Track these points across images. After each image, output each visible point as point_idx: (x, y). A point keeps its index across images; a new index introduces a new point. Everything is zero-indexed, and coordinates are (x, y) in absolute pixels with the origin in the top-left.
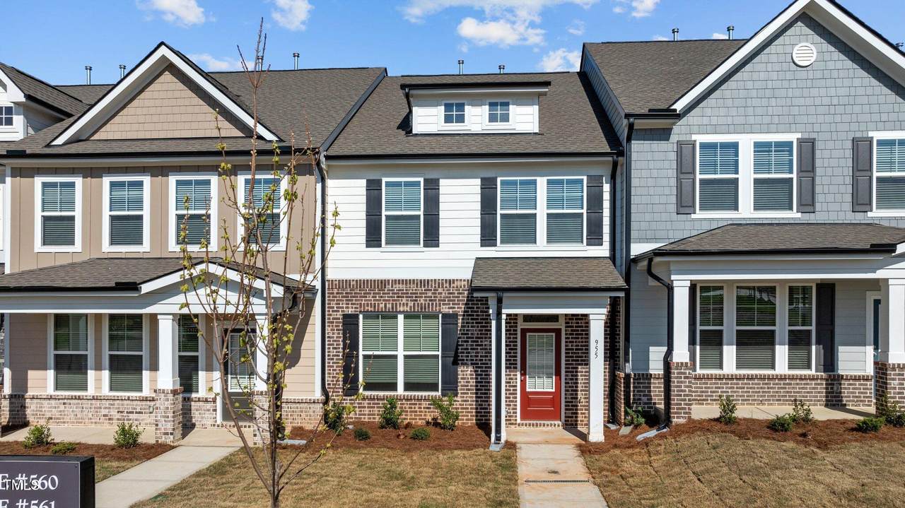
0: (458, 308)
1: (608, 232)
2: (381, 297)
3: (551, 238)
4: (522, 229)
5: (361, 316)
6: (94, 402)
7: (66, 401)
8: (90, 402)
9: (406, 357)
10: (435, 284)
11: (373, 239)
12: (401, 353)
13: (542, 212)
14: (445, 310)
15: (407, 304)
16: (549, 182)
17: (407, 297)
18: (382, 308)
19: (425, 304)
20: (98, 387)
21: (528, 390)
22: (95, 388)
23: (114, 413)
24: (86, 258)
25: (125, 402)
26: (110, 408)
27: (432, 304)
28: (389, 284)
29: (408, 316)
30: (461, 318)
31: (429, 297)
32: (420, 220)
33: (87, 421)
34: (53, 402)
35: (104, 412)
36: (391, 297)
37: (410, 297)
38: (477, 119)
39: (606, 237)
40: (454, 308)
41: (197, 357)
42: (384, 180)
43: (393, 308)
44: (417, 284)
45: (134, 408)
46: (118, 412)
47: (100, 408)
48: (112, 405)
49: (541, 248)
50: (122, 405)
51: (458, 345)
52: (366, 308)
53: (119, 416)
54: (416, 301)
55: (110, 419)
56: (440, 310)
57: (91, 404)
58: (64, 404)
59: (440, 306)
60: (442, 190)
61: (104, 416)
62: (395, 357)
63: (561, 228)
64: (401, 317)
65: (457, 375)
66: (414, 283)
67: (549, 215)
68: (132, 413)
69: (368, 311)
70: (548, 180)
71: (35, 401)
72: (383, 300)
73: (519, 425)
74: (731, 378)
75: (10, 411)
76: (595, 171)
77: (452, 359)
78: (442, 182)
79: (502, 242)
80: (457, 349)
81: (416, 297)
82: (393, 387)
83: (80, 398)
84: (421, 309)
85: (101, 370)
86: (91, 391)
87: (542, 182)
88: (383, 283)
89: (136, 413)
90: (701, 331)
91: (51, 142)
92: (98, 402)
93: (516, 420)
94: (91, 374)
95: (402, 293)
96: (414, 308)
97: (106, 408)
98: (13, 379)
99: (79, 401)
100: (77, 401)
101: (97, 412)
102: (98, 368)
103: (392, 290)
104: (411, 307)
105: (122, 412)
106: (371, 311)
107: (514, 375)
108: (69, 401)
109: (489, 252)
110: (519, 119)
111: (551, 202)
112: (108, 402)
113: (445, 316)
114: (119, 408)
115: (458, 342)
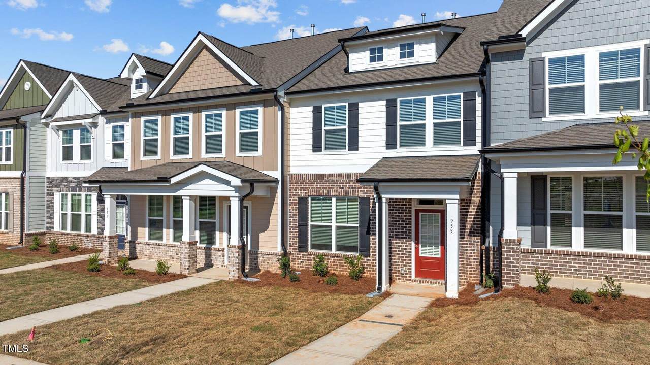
0: (370, 194)
1: (481, 135)
2: (321, 186)
3: (437, 141)
4: (415, 135)
5: (310, 199)
6: (165, 247)
7: (153, 246)
9: (338, 227)
10: (355, 176)
11: (317, 148)
12: (334, 225)
13: (429, 122)
14: (362, 195)
15: (337, 190)
16: (435, 99)
17: (337, 186)
18: (321, 194)
19: (348, 191)
20: (168, 239)
21: (421, 255)
22: (166, 239)
23: (174, 254)
24: (162, 163)
26: (172, 252)
27: (353, 191)
28: (326, 177)
29: (339, 199)
30: (372, 200)
31: (351, 186)
32: (346, 132)
34: (147, 246)
35: (170, 254)
36: (328, 186)
37: (339, 186)
38: (392, 57)
39: (479, 139)
40: (367, 194)
41: (215, 222)
42: (324, 106)
43: (328, 193)
44: (343, 176)
47: (168, 251)
48: (174, 249)
49: (430, 148)
50: (178, 250)
51: (370, 220)
52: (312, 193)
54: (343, 188)
55: (172, 258)
56: (358, 195)
57: (164, 249)
58: (152, 248)
59: (358, 192)
60: (360, 110)
61: (170, 256)
62: (330, 227)
63: (444, 133)
64: (334, 200)
65: (370, 241)
66: (341, 176)
67: (435, 125)
69: (313, 195)
70: (434, 98)
71: (140, 245)
72: (323, 188)
73: (413, 281)
74: (579, 255)
75: (130, 250)
76: (469, 89)
77: (366, 230)
78: (361, 105)
79: (401, 146)
80: (369, 223)
81: (343, 186)
82: (329, 247)
83: (158, 245)
84: (346, 194)
85: (169, 229)
86: (164, 241)
87: (429, 100)
88: (322, 176)
90: (552, 215)
91: (149, 97)
92: (168, 248)
93: (411, 277)
94: (165, 230)
95: (334, 183)
96: (341, 194)
97: (171, 251)
98: (132, 232)
99: (160, 247)
100: (157, 246)
101: (167, 253)
102: (168, 228)
103: (328, 181)
104: (339, 193)
105: (178, 254)
106: (315, 195)
107: (409, 244)
109: (392, 153)
110: (421, 54)
111: (436, 114)
112: (172, 248)
113: (362, 199)
115: (370, 217)
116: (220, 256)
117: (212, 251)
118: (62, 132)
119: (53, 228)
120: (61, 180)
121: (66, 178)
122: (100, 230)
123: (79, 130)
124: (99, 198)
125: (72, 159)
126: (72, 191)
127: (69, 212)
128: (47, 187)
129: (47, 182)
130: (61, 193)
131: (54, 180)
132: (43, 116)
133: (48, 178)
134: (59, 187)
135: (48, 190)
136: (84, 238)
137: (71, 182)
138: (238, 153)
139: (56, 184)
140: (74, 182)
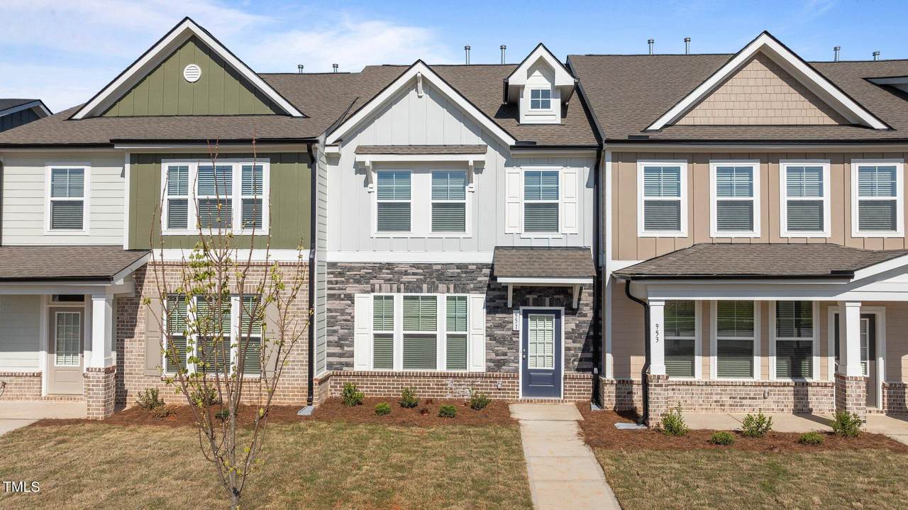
6: (704, 388)
8: (700, 388)
20: (707, 373)
22: (703, 374)
23: (726, 399)
25: (738, 388)
26: (722, 394)
33: (697, 407)
35: (715, 398)
45: (748, 394)
46: (731, 398)
47: (712, 394)
48: (723, 390)
50: (735, 390)
53: (731, 402)
55: (721, 405)
57: (702, 390)
58: (673, 390)
61: (716, 402)
68: (746, 398)
75: (616, 397)
83: (691, 384)
85: (709, 355)
86: (699, 376)
89: (750, 398)
92: (710, 388)
94: (698, 360)
97: (717, 394)
98: (615, 365)
99: (689, 387)
100: (687, 387)
101: (708, 398)
102: (706, 353)
105: (734, 398)
108: (678, 387)
112: (720, 388)
114: (731, 394)
116: (826, 395)
117: (809, 388)
118: (376, 175)
119: (352, 365)
120: (373, 268)
121: (390, 266)
122: (492, 364)
123: (430, 175)
124: (489, 304)
125: (409, 229)
126: (407, 290)
127: (398, 332)
128: (330, 282)
129: (328, 273)
130: (373, 294)
131: (351, 269)
132: (331, 140)
133: (333, 265)
134: (367, 283)
135: (329, 289)
136: (449, 382)
137: (406, 273)
138: (856, 231)
139: (358, 277)
140: (414, 274)
